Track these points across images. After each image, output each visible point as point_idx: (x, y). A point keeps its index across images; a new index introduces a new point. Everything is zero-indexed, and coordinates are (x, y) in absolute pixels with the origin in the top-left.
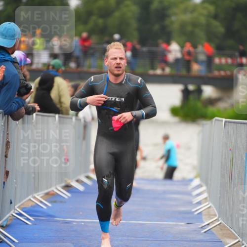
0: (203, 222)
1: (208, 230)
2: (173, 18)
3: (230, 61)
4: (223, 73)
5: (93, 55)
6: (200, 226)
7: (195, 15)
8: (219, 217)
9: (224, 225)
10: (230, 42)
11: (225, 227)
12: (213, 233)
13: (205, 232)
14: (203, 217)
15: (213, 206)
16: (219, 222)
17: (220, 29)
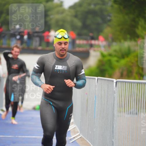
0: (71, 136)
1: (74, 141)
2: (51, 17)
3: (85, 42)
4: (81, 49)
5: (4, 37)
6: (69, 139)
7: (64, 15)
8: (80, 133)
9: (83, 138)
10: (85, 31)
11: (84, 139)
12: (77, 143)
13: (72, 142)
14: (71, 133)
15: (76, 127)
16: (80, 136)
17: (79, 24)
